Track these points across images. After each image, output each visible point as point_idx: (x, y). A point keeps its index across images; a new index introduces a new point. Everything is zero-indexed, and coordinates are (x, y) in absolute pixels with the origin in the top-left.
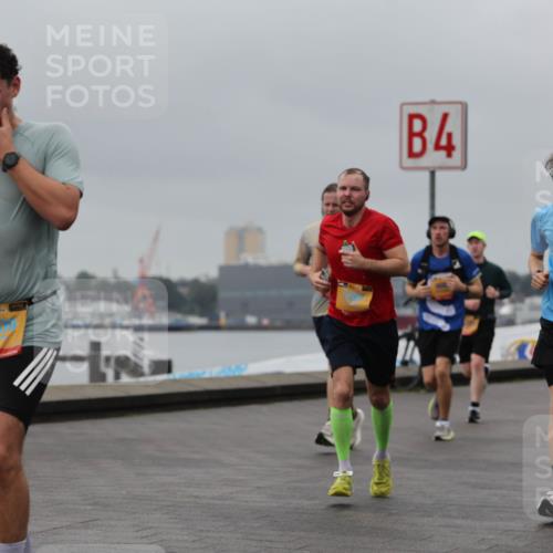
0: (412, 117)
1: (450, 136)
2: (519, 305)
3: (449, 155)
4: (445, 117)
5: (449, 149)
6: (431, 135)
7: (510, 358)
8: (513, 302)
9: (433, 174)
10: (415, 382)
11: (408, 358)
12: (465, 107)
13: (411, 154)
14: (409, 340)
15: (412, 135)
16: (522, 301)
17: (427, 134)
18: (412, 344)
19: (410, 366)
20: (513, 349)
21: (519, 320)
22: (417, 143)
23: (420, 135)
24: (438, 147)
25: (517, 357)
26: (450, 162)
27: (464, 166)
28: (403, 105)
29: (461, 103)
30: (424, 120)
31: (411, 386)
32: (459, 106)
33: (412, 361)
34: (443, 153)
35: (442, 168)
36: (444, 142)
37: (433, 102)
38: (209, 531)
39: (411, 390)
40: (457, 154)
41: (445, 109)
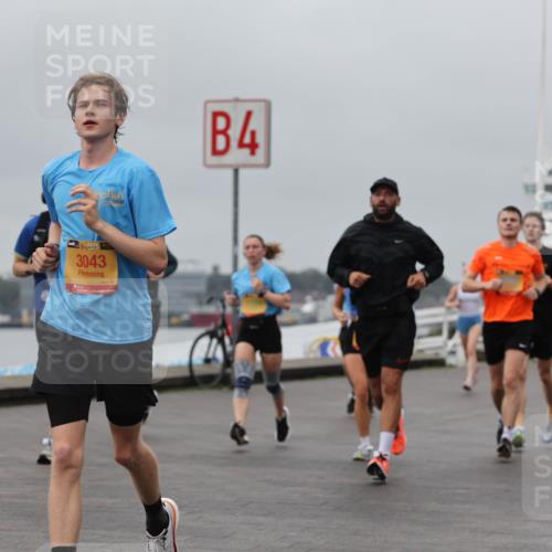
0: (216, 115)
1: (253, 134)
2: (321, 303)
3: (253, 153)
4: (249, 115)
5: (253, 147)
6: (235, 133)
7: (312, 356)
8: (315, 299)
9: (236, 172)
10: (218, 380)
11: (210, 356)
12: (268, 105)
13: (215, 152)
14: (212, 337)
15: (215, 132)
16: (324, 298)
17: (230, 132)
18: (215, 341)
19: (213, 363)
20: (316, 346)
21: (321, 317)
22: (221, 140)
23: (224, 132)
24: (241, 145)
25: (318, 354)
26: (253, 160)
27: (267, 164)
28: (207, 102)
29: (264, 101)
30: (227, 118)
31: (215, 383)
32: (262, 104)
33: (214, 359)
34: (246, 151)
35: (245, 166)
36: (247, 140)
37: (237, 100)
38: (10, 530)
39: (214, 388)
40: (260, 152)
41: (249, 107)
